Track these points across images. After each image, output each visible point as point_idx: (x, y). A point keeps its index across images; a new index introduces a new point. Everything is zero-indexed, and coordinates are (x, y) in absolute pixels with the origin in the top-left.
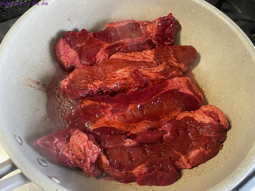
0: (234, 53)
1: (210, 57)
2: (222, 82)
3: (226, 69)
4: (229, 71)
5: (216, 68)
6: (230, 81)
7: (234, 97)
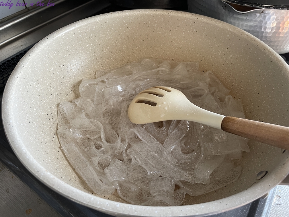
0: (134, 27)
1: (124, 48)
2: (151, 49)
3: (141, 41)
4: (144, 39)
5: (136, 48)
6: (154, 41)
7: (169, 43)
